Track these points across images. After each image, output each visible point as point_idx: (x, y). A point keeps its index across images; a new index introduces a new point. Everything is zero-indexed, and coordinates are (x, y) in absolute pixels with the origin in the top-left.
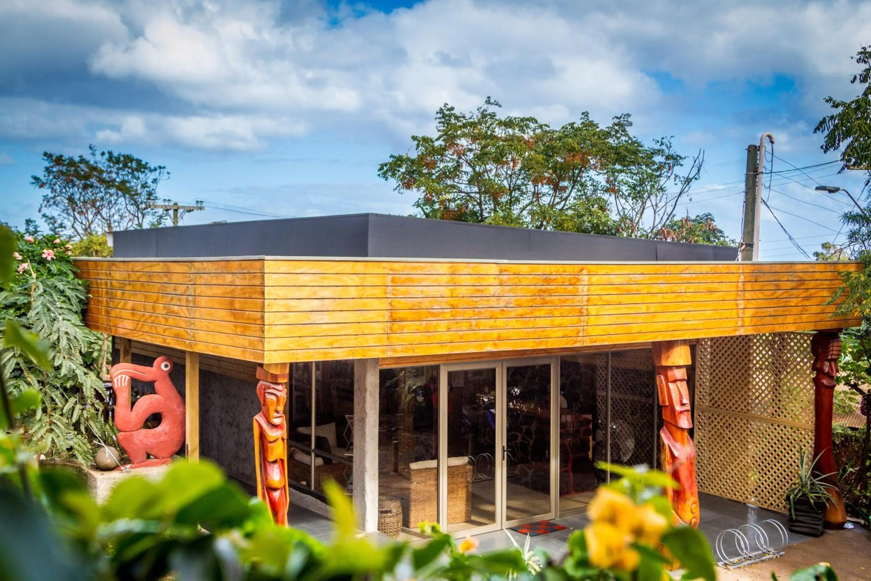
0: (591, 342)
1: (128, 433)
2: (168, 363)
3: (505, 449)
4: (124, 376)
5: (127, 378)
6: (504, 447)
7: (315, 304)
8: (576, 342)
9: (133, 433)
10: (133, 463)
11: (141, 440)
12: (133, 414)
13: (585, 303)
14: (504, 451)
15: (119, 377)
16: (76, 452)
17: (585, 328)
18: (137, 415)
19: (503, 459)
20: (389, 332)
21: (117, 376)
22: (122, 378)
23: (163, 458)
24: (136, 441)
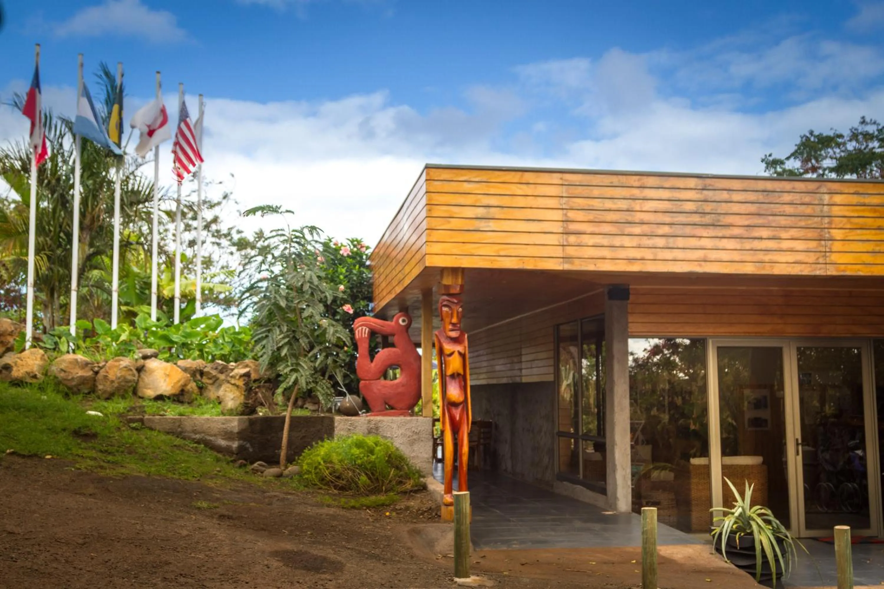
0: (837, 270)
1: (367, 382)
2: (405, 318)
3: (800, 441)
4: (364, 328)
5: (367, 329)
6: (797, 440)
7: (480, 212)
8: (815, 270)
9: (372, 382)
10: (373, 412)
11: (378, 389)
12: (373, 365)
13: (826, 226)
14: (798, 444)
15: (360, 328)
16: (319, 394)
17: (828, 254)
18: (376, 365)
19: (798, 453)
20: (565, 243)
21: (358, 327)
22: (362, 329)
23: (401, 409)
24: (375, 390)
